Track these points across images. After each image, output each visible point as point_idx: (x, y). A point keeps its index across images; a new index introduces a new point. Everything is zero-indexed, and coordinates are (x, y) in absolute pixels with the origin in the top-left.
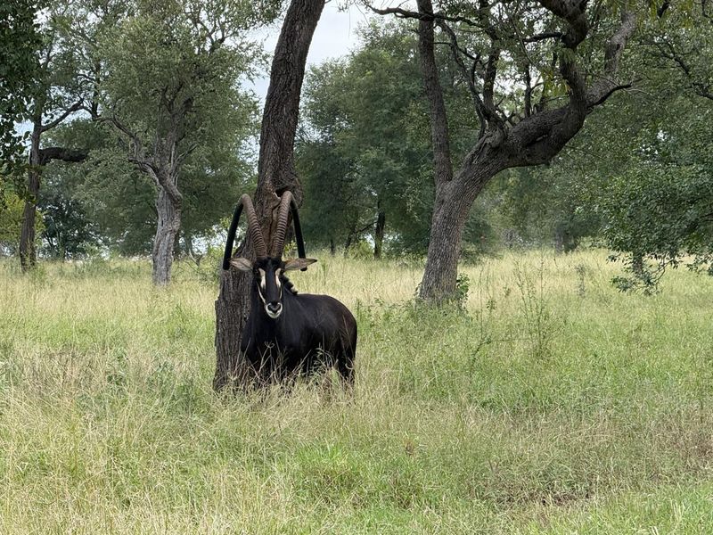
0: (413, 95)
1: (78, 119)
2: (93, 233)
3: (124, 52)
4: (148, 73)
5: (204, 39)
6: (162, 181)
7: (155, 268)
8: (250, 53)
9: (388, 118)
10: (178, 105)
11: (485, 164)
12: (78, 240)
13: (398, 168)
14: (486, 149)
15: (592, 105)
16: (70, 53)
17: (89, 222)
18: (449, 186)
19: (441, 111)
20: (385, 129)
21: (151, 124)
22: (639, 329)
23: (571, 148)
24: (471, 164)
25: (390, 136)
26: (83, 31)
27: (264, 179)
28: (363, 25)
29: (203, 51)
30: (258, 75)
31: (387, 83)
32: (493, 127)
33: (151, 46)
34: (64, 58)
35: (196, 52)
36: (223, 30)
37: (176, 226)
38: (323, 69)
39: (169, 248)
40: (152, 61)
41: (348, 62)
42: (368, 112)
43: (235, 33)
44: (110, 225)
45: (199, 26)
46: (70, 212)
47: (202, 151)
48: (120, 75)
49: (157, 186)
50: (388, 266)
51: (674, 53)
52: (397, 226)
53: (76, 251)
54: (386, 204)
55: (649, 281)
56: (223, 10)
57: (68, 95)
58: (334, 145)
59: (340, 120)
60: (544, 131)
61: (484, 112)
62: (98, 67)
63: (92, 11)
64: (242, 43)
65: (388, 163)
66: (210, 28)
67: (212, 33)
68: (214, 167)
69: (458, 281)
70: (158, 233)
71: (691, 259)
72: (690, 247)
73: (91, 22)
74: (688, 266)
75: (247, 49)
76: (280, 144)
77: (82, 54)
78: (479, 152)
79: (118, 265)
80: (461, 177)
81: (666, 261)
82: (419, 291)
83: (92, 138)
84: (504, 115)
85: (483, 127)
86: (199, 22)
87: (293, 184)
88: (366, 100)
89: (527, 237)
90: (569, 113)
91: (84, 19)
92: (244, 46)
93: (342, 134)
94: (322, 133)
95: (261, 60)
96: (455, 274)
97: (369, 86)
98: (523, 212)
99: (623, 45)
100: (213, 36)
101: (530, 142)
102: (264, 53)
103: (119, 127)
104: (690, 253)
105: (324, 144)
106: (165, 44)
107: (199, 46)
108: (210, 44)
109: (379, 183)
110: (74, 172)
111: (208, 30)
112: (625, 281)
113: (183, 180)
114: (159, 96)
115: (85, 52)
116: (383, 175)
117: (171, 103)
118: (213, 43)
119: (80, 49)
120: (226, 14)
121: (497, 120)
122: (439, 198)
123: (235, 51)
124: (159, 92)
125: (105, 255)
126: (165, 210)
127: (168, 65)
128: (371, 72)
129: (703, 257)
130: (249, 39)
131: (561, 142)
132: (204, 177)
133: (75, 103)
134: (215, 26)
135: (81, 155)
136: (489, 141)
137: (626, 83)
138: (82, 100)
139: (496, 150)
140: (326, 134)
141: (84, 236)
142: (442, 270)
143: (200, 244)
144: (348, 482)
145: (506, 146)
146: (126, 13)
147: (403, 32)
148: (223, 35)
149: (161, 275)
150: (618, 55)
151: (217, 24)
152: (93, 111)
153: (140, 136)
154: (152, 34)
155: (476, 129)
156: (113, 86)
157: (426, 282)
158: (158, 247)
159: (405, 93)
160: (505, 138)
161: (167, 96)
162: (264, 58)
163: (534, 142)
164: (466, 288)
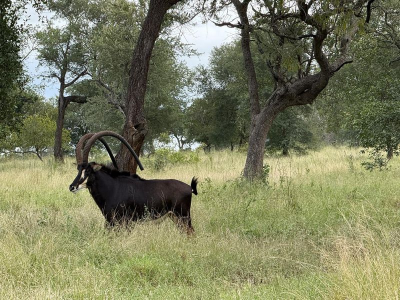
1: (85, 80)
4: (117, 55)
8: (173, 43)
11: (277, 104)
14: (277, 97)
15: (333, 72)
18: (258, 117)
19: (254, 77)
21: (120, 83)
23: (324, 95)
24: (269, 104)
26: (86, 32)
27: (128, 120)
30: (177, 55)
32: (280, 85)
33: (118, 41)
34: (77, 47)
38: (221, 49)
40: (119, 49)
55: (381, 164)
57: (79, 67)
59: (231, 77)
60: (308, 86)
61: (275, 77)
63: (91, 21)
64: (169, 38)
69: (264, 167)
75: (171, 41)
76: (137, 102)
78: (273, 99)
80: (264, 112)
82: (243, 173)
84: (287, 79)
85: (276, 85)
87: (143, 122)
90: (320, 77)
94: (221, 84)
95: (179, 47)
96: (262, 163)
101: (301, 92)
102: (180, 43)
103: (102, 84)
105: (223, 90)
106: (126, 39)
112: (369, 164)
114: (124, 67)
121: (283, 81)
122: (253, 123)
124: (123, 65)
127: (128, 51)
131: (317, 92)
133: (83, 71)
136: (278, 92)
138: (87, 69)
139: (282, 97)
142: (255, 161)
145: (288, 95)
150: (347, 45)
153: (114, 89)
157: (246, 168)
160: (287, 91)
161: (128, 67)
162: (181, 46)
163: (303, 92)
164: (268, 171)
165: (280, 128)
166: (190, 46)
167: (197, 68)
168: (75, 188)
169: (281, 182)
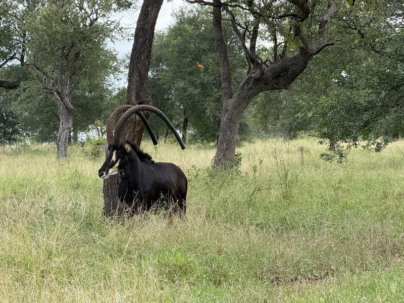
0: (204, 51)
1: (13, 65)
2: (21, 130)
3: (40, 26)
4: (54, 38)
5: (86, 19)
6: (62, 99)
7: (58, 149)
8: (112, 27)
9: (190, 64)
10: (71, 56)
11: (251, 88)
12: (12, 134)
13: (196, 92)
14: (252, 80)
15: (312, 55)
16: (9, 27)
17: (18, 123)
18: (231, 101)
19: (226, 59)
20: (188, 70)
21: (56, 67)
22: (340, 182)
24: (243, 88)
25: (191, 74)
26: (16, 15)
27: (131, 96)
28: (175, 11)
29: (85, 25)
30: (117, 39)
31: (189, 44)
32: (255, 68)
33: (56, 23)
34: (5, 30)
35: (81, 26)
36: (97, 13)
37: (70, 125)
39: (66, 138)
40: (56, 32)
41: (166, 32)
42: (179, 60)
43: (104, 16)
44: (31, 125)
45: (83, 11)
46: (8, 118)
47: (85, 83)
48: (38, 39)
49: (59, 103)
50: (190, 148)
51: (355, 26)
52: (195, 125)
53: (11, 140)
54: (189, 112)
55: (341, 155)
56: (97, 2)
57: (7, 51)
58: (159, 79)
59: (162, 65)
60: (285, 70)
61: (251, 59)
62: (25, 35)
63: (21, 3)
64: (108, 21)
65: (190, 89)
66: (89, 12)
67: (90, 15)
68: (90, 92)
69: (236, 155)
70: (60, 129)
71: (364, 143)
72: (364, 136)
73: (20, 9)
74: (363, 147)
75: (111, 24)
76: (140, 76)
77: (15, 28)
78: (247, 82)
79: (36, 148)
80: (237, 96)
81: (351, 144)
82: (213, 161)
83: (21, 75)
84: (261, 61)
85: (250, 67)
86: (83, 9)
87: (148, 99)
88: (177, 54)
89: (267, 131)
90: (299, 60)
91: (17, 7)
92: (109, 23)
93: (164, 73)
94: (152, 73)
95: (118, 31)
96: (234, 151)
97: (179, 45)
98: (265, 117)
99: (329, 21)
100: (91, 17)
101: (277, 76)
102: (120, 27)
103: (37, 68)
104: (364, 139)
105: (153, 78)
106: (64, 21)
107: (83, 23)
108: (90, 22)
109: (185, 100)
110: (11, 95)
111: (88, 14)
112: (328, 155)
113: (74, 99)
114: (60, 51)
115: (17, 26)
116: (187, 96)
117: (67, 55)
118: (91, 20)
119: (14, 25)
120: (98, 4)
121: (258, 63)
122: (225, 108)
123: (103, 26)
124: (60, 49)
125: (28, 142)
126: (64, 116)
127: (66, 33)
128: (180, 37)
129: (371, 142)
130: (112, 19)
131: (294, 76)
132: (85, 98)
133: (11, 55)
134: (92, 11)
135: (15, 85)
136: (253, 75)
137: (331, 42)
138: (15, 54)
139: (257, 80)
140: (155, 73)
141: (15, 132)
142: (227, 149)
143: (82, 136)
144: (184, 270)
145: (263, 78)
146: (40, 4)
147: (198, 15)
148: (97, 16)
149: (62, 153)
150: (326, 26)
151: (93, 10)
152: (22, 60)
153: (49, 74)
154: (56, 16)
155: (246, 69)
156: (34, 45)
157: (217, 156)
158: (60, 137)
159: (200, 49)
160: (263, 74)
161: (65, 51)
162: (120, 29)
163: (279, 76)
164: (240, 159)
165: (216, 118)
166: (130, 30)
167: (127, 56)
168: (104, 173)
169: (255, 172)
